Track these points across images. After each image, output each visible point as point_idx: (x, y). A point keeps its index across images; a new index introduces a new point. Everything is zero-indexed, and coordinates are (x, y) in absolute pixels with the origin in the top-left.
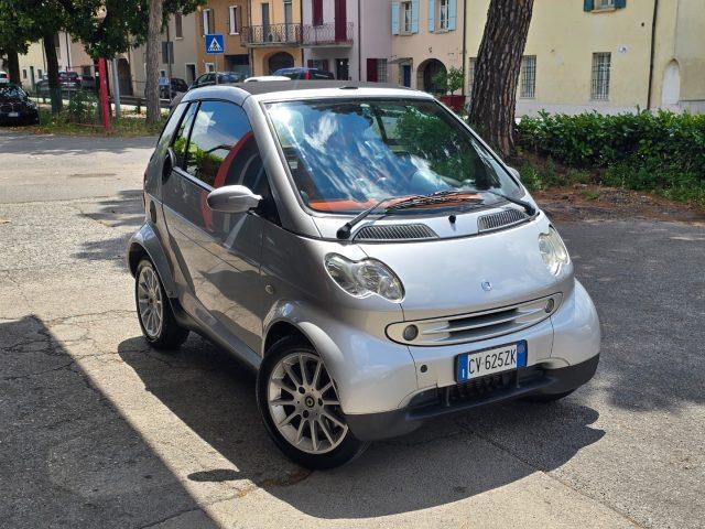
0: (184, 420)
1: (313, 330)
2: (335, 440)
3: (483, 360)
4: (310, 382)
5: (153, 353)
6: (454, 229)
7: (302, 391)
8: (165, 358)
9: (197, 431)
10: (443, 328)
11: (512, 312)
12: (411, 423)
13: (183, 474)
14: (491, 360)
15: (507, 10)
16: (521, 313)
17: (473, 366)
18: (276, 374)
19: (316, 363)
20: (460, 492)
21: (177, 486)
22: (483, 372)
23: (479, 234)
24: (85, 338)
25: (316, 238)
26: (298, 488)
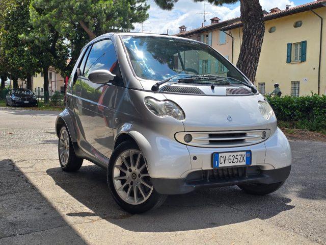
0: (71, 195)
2: (146, 196)
3: (227, 158)
4: (134, 165)
6: (214, 92)
7: (130, 170)
10: (206, 137)
11: (244, 135)
12: (185, 189)
13: (64, 213)
14: (232, 158)
15: (249, 47)
16: (247, 136)
17: (222, 160)
18: (118, 162)
19: (138, 155)
20: (213, 225)
21: (60, 218)
22: (227, 164)
23: (226, 96)
24: (31, 167)
25: (141, 90)
26: (125, 220)
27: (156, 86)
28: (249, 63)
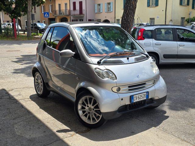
0: (52, 116)
1: (92, 89)
2: (98, 120)
3: (137, 97)
4: (90, 104)
5: (40, 98)
6: (129, 61)
7: (88, 106)
8: (44, 100)
9: (56, 119)
10: (127, 88)
11: (144, 84)
12: (118, 115)
13: (55, 131)
14: (140, 97)
15: (130, 5)
16: (147, 84)
17: (135, 98)
18: (80, 102)
19: (92, 98)
20: (133, 133)
21: (54, 134)
22: (138, 100)
23: (135, 63)
24: (20, 95)
25: (92, 64)
26: (88, 133)
27: (100, 61)
28: (130, 15)
